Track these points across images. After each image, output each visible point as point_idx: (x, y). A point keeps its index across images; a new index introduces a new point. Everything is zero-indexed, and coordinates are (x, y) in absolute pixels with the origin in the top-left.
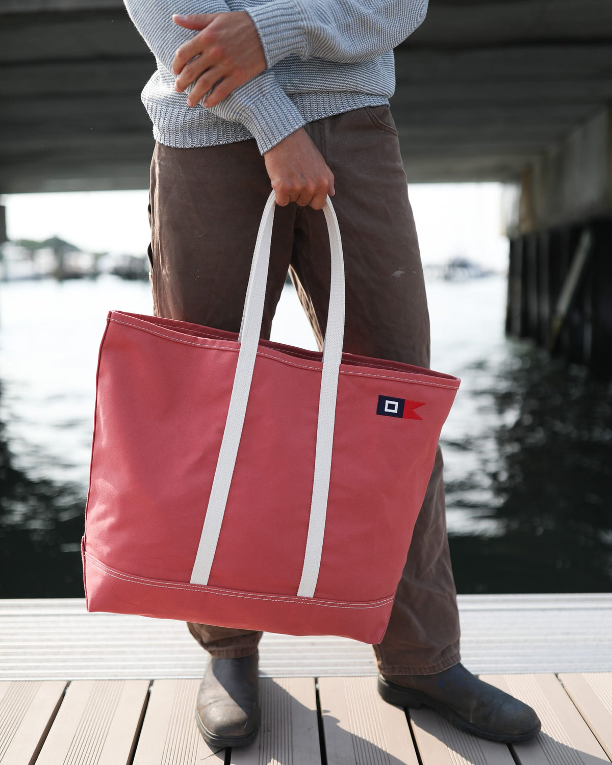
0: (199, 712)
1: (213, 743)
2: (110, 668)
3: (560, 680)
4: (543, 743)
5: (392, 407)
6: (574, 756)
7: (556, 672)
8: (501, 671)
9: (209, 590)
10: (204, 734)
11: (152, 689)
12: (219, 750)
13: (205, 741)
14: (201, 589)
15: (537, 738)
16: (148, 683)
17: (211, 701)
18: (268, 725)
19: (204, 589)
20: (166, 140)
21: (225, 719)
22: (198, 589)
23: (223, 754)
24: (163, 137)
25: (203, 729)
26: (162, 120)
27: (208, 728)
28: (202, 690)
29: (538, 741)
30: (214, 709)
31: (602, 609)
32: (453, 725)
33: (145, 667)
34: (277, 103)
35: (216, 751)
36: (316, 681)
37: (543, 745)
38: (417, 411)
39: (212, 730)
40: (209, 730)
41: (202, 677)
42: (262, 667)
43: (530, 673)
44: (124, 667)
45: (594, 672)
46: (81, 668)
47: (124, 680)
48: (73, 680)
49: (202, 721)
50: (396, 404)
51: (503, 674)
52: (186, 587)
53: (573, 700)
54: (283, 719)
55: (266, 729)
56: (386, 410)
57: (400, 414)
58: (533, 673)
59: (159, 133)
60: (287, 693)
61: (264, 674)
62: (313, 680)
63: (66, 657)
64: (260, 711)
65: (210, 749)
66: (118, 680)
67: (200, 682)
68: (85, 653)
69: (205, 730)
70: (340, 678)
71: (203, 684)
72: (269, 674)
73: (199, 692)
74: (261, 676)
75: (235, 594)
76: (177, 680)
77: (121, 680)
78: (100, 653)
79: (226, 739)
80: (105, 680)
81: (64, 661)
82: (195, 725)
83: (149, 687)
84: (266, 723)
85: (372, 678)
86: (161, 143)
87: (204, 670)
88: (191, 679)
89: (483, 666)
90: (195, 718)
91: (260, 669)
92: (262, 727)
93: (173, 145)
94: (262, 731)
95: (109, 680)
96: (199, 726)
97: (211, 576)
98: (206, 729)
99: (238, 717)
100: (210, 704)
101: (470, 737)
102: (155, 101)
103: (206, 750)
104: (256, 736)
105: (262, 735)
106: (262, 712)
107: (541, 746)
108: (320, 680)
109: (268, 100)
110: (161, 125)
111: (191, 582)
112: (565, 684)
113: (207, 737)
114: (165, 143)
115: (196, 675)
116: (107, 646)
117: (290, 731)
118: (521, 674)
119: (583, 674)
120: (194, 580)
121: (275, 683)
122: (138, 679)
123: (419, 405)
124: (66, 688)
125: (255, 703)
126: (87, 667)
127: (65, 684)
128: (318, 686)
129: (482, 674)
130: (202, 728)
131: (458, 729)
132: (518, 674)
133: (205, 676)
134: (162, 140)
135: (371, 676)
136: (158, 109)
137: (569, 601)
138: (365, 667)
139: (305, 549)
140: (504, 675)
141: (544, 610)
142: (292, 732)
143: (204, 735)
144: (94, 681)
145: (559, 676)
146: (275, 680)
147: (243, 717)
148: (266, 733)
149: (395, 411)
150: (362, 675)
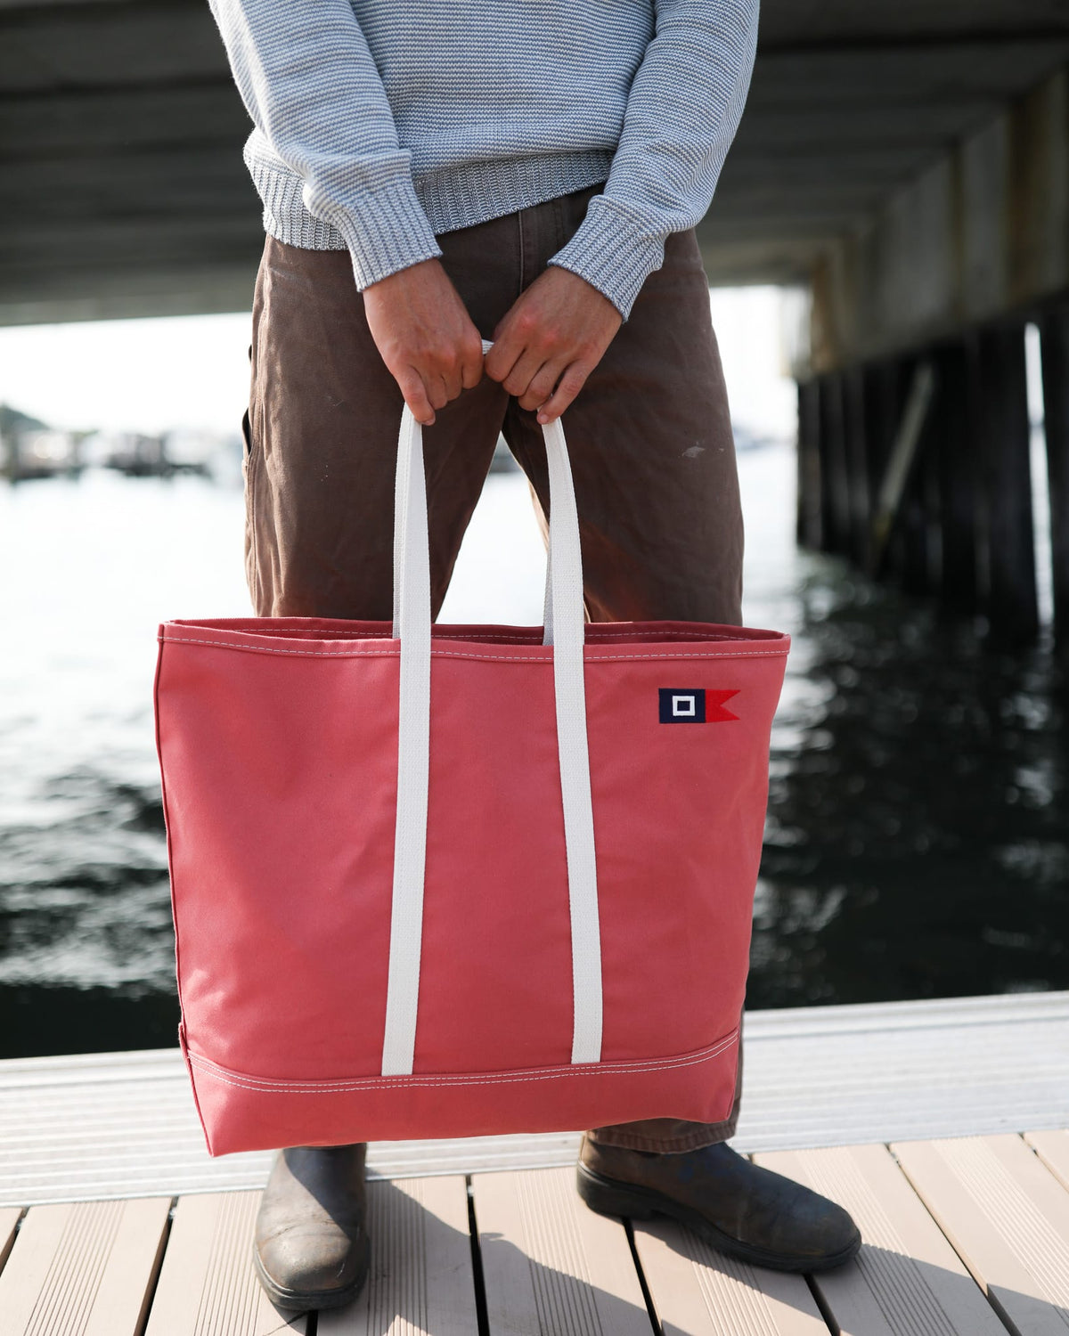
0: (259, 1250)
1: (283, 1304)
2: (98, 1179)
3: (893, 1155)
4: (866, 1269)
5: (684, 705)
6: (919, 1288)
7: (887, 1140)
8: (792, 1144)
9: (418, 1082)
10: (269, 1289)
11: (175, 1213)
12: (295, 1316)
13: (271, 1301)
14: (403, 1083)
15: (855, 1259)
16: (168, 1202)
17: (280, 1228)
18: (382, 1265)
19: (410, 1082)
20: (285, 233)
21: (305, 1260)
22: (397, 1083)
23: (303, 1323)
24: (280, 228)
25: (266, 1280)
26: (279, 199)
27: (274, 1277)
28: (264, 1209)
29: (857, 1263)
30: (285, 1243)
31: (964, 1025)
32: (710, 1245)
33: (163, 1174)
34: (394, 210)
35: (289, 1320)
36: (469, 1182)
37: (865, 1272)
38: (728, 706)
39: (283, 1282)
40: (277, 1281)
41: (264, 1186)
42: (370, 1161)
43: (842, 1146)
44: (124, 1177)
45: (952, 1138)
46: (45, 1182)
47: (126, 1199)
48: (32, 1206)
49: (265, 1266)
50: (691, 699)
51: (795, 1150)
52: (376, 1084)
53: (916, 1188)
54: (409, 1252)
55: (379, 1273)
56: (676, 713)
57: (699, 718)
58: (846, 1145)
59: (274, 221)
60: (417, 1205)
61: (375, 1174)
62: (462, 1181)
63: (20, 1164)
64: (368, 1241)
65: (279, 1316)
66: (115, 1200)
67: (261, 1194)
68: (53, 1155)
69: (270, 1281)
70: (510, 1174)
71: (265, 1198)
72: (386, 1174)
73: (260, 1212)
74: (370, 1178)
75: (463, 1081)
76: (220, 1195)
77: (120, 1200)
78: (82, 1153)
79: (307, 1296)
80: (91, 1202)
81: (17, 1171)
82: (254, 1273)
83: (171, 1209)
84: (379, 1262)
85: (567, 1169)
86: (278, 238)
87: (268, 1173)
88: (245, 1190)
89: (760, 1137)
90: (253, 1261)
91: (368, 1165)
92: (374, 1271)
93: (297, 244)
94: (373, 1277)
95: (98, 1201)
96: (258, 1275)
97: (417, 1057)
98: (271, 1279)
99: (329, 1256)
100: (279, 1234)
101: (739, 1266)
102: (267, 164)
103: (273, 1318)
104: (361, 1287)
105: (373, 1283)
106: (373, 1245)
107: (862, 1272)
108: (474, 1179)
109: (378, 202)
110: (277, 208)
111: (384, 1073)
112: (903, 1163)
113: (274, 1293)
114: (285, 239)
115: (253, 1184)
116: (94, 1140)
117: (422, 1275)
118: (827, 1147)
119: (933, 1142)
121: (395, 1189)
122: (149, 1197)
123: (730, 694)
124: (19, 1221)
125: (358, 1230)
126: (58, 1180)
127: (17, 1213)
128: (472, 1190)
129: (759, 1152)
130: (265, 1278)
131: (718, 1252)
132: (820, 1148)
133: (269, 1184)
134: (278, 233)
135: (564, 1167)
136: (272, 179)
137: (907, 1014)
138: (553, 1152)
139: (572, 981)
140: (797, 1152)
141: (865, 1032)
142: (425, 1276)
143: (268, 1291)
144: (71, 1205)
145: (892, 1147)
146: (395, 1183)
147: (337, 1255)
148: (379, 1281)
149: (692, 712)
150: (550, 1165)
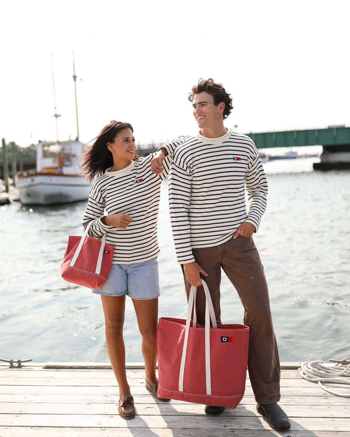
5: (225, 339)
9: (184, 393)
22: (181, 392)
38: (232, 339)
50: (226, 338)
52: (178, 392)
56: (223, 340)
57: (227, 341)
75: (190, 394)
120: (180, 390)
123: (233, 338)
149: (226, 340)
